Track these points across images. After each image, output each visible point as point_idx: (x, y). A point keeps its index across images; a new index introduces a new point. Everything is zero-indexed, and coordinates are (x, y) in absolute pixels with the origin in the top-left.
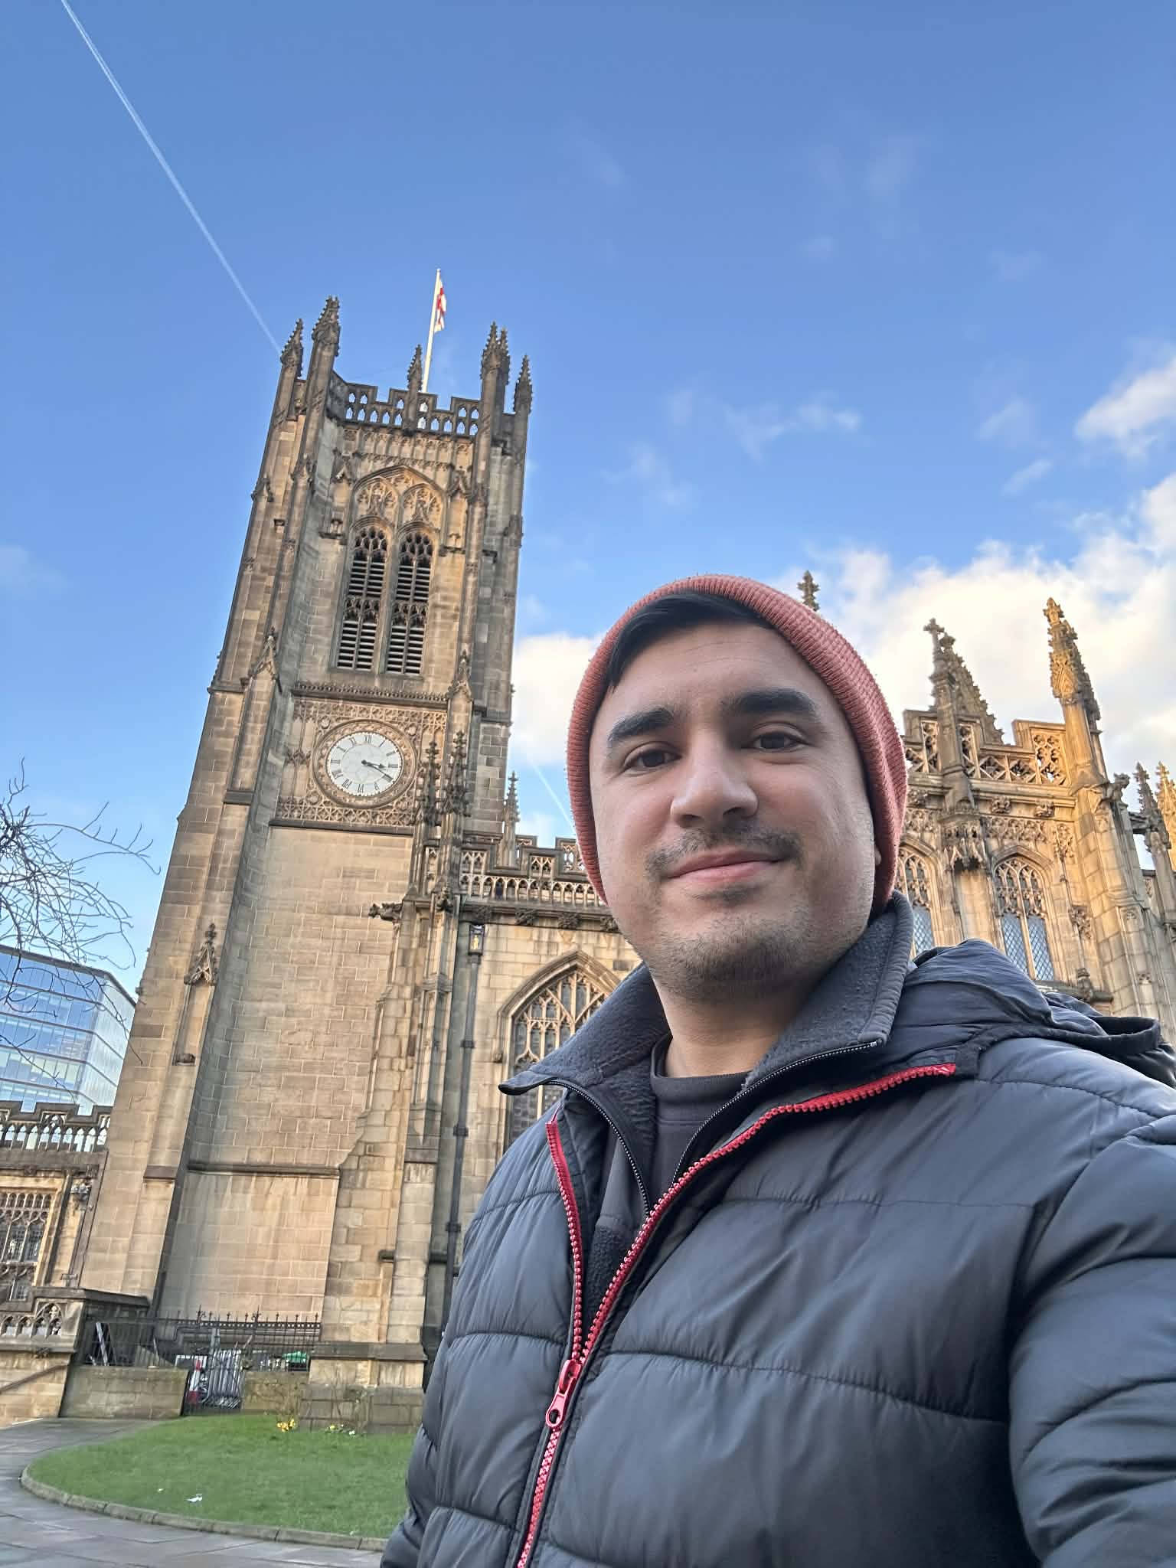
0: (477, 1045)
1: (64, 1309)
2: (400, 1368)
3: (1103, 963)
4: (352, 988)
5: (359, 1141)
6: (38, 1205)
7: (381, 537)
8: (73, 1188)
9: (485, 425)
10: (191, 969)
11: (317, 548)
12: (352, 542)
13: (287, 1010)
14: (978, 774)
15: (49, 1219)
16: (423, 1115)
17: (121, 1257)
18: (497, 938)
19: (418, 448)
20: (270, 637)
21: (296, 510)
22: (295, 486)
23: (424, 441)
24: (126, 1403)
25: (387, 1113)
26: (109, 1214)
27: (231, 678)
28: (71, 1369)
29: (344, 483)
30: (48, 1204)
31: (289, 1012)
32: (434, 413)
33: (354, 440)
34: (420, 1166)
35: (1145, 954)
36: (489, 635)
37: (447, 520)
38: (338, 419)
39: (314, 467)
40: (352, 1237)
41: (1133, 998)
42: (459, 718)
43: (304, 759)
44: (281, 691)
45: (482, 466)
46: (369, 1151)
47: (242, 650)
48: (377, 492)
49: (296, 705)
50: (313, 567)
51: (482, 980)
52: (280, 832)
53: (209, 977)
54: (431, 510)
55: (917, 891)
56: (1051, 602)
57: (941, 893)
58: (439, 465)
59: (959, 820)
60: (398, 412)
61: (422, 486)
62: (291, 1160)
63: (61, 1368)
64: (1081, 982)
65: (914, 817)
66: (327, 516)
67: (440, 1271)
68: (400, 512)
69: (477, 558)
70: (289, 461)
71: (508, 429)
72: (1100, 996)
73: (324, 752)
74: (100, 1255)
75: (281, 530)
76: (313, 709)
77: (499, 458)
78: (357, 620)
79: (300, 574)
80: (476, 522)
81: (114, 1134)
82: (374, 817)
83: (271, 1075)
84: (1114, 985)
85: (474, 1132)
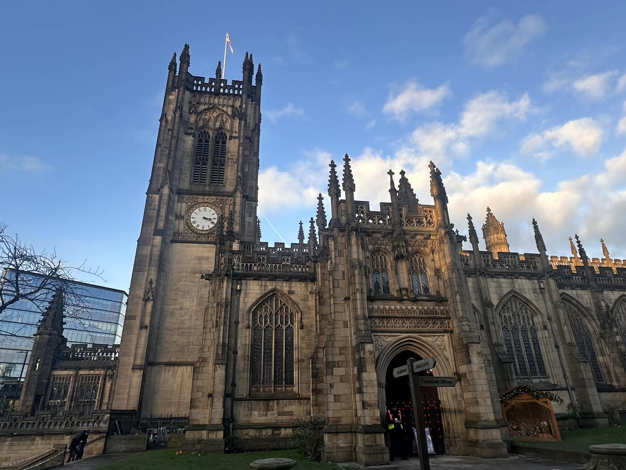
0: (240, 322)
1: (103, 417)
2: (215, 433)
3: (445, 288)
4: (203, 300)
5: (200, 357)
6: (95, 380)
7: (208, 133)
8: (108, 373)
9: (245, 90)
10: (144, 296)
11: (184, 139)
12: (197, 135)
13: (180, 308)
14: (405, 224)
15: (100, 385)
16: (221, 348)
17: (126, 396)
18: (246, 284)
19: (221, 100)
20: (168, 173)
21: (176, 125)
22: (175, 116)
23: (223, 97)
24: (127, 447)
25: (209, 347)
26: (121, 381)
27: (154, 188)
28: (107, 438)
29: (193, 114)
30: (99, 380)
31: (181, 309)
32: (226, 87)
33: (196, 97)
34: (220, 365)
35: (458, 285)
36: (248, 168)
37: (232, 126)
38: (190, 90)
39: (182, 109)
40: (199, 389)
41: (453, 300)
42: (238, 200)
43: (182, 217)
44: (172, 193)
45: (244, 106)
46: (204, 360)
47: (158, 178)
48: (206, 117)
49: (179, 198)
50: (183, 146)
51: (241, 300)
52: (174, 244)
53: (151, 298)
54: (226, 123)
55: (384, 266)
56: (431, 162)
57: (391, 267)
58: (229, 106)
59: (397, 241)
60: (213, 86)
61: (222, 114)
62: (184, 360)
63: (103, 437)
64: (438, 295)
65: (383, 241)
66: (188, 126)
67: (229, 400)
68: (215, 124)
69: (243, 140)
70: (172, 107)
71: (254, 91)
72: (443, 299)
73: (189, 214)
74: (119, 396)
75: (170, 133)
76: (184, 199)
77: (250, 102)
78: (200, 165)
79: (178, 149)
80: (242, 127)
81: (121, 354)
82: (208, 238)
83: (176, 331)
84: (448, 296)
85: (240, 353)
